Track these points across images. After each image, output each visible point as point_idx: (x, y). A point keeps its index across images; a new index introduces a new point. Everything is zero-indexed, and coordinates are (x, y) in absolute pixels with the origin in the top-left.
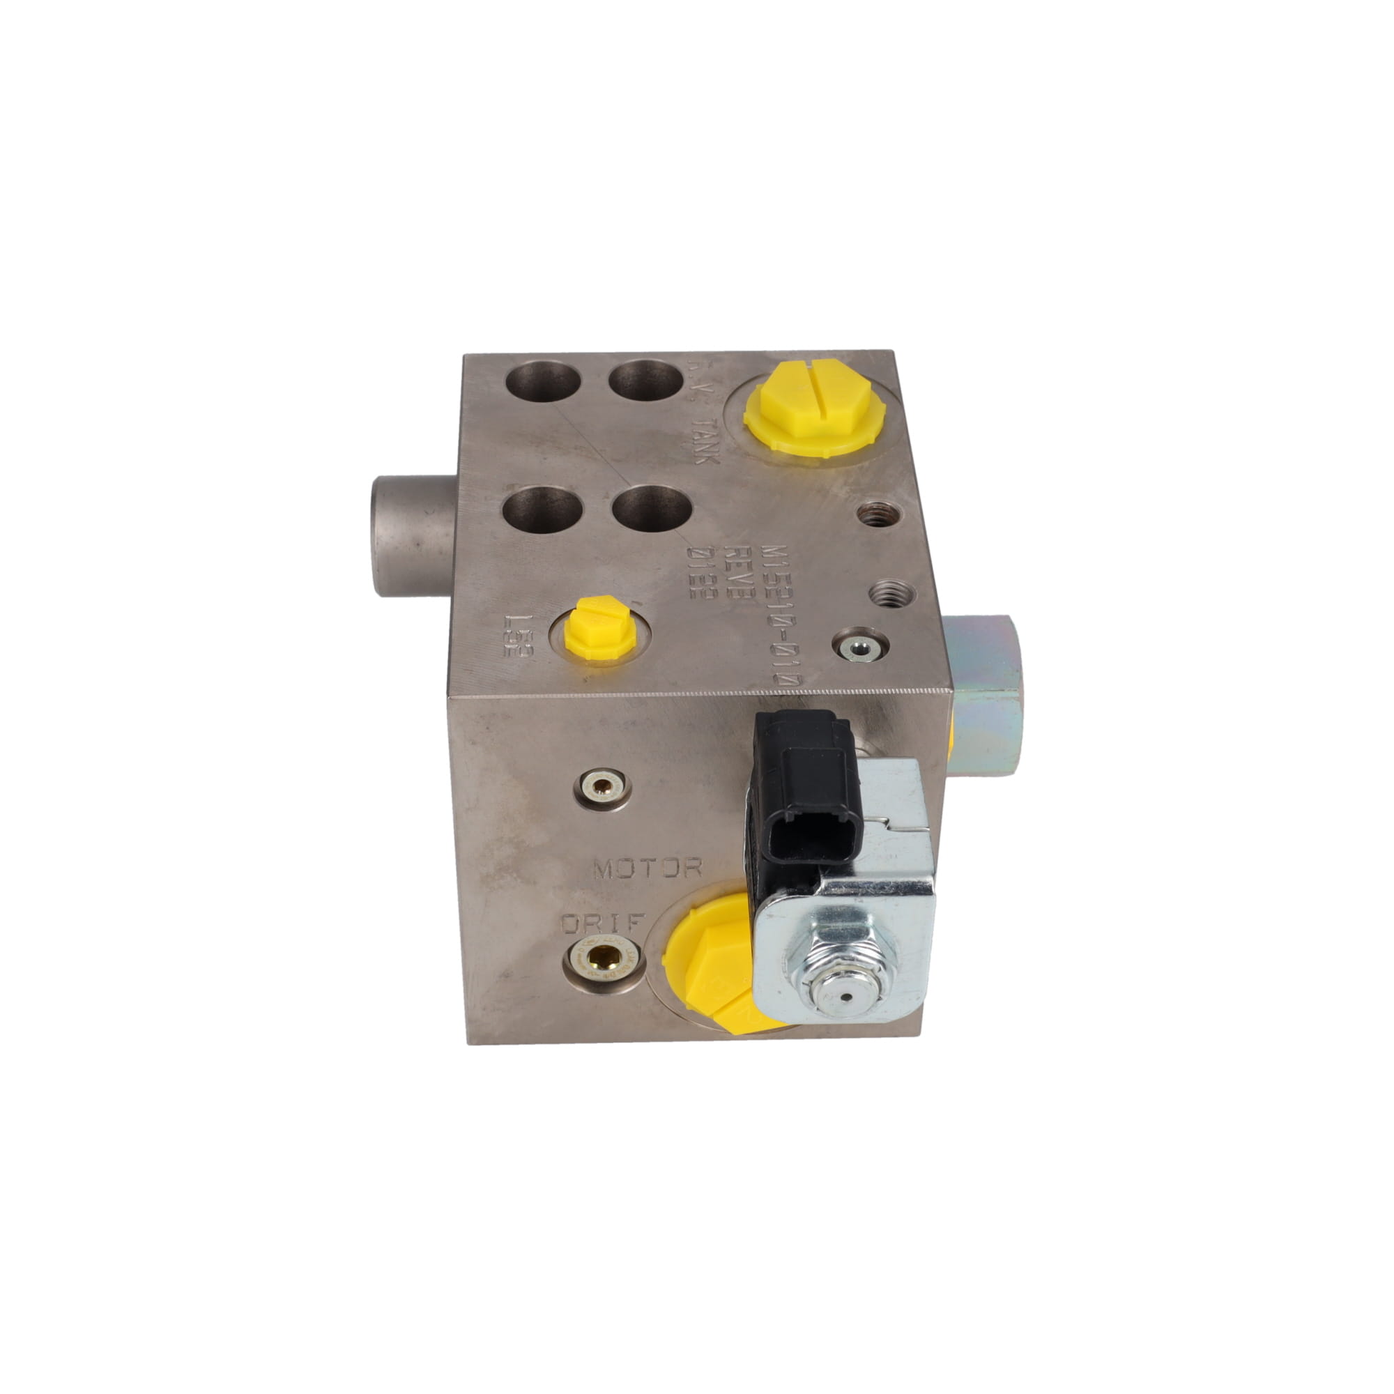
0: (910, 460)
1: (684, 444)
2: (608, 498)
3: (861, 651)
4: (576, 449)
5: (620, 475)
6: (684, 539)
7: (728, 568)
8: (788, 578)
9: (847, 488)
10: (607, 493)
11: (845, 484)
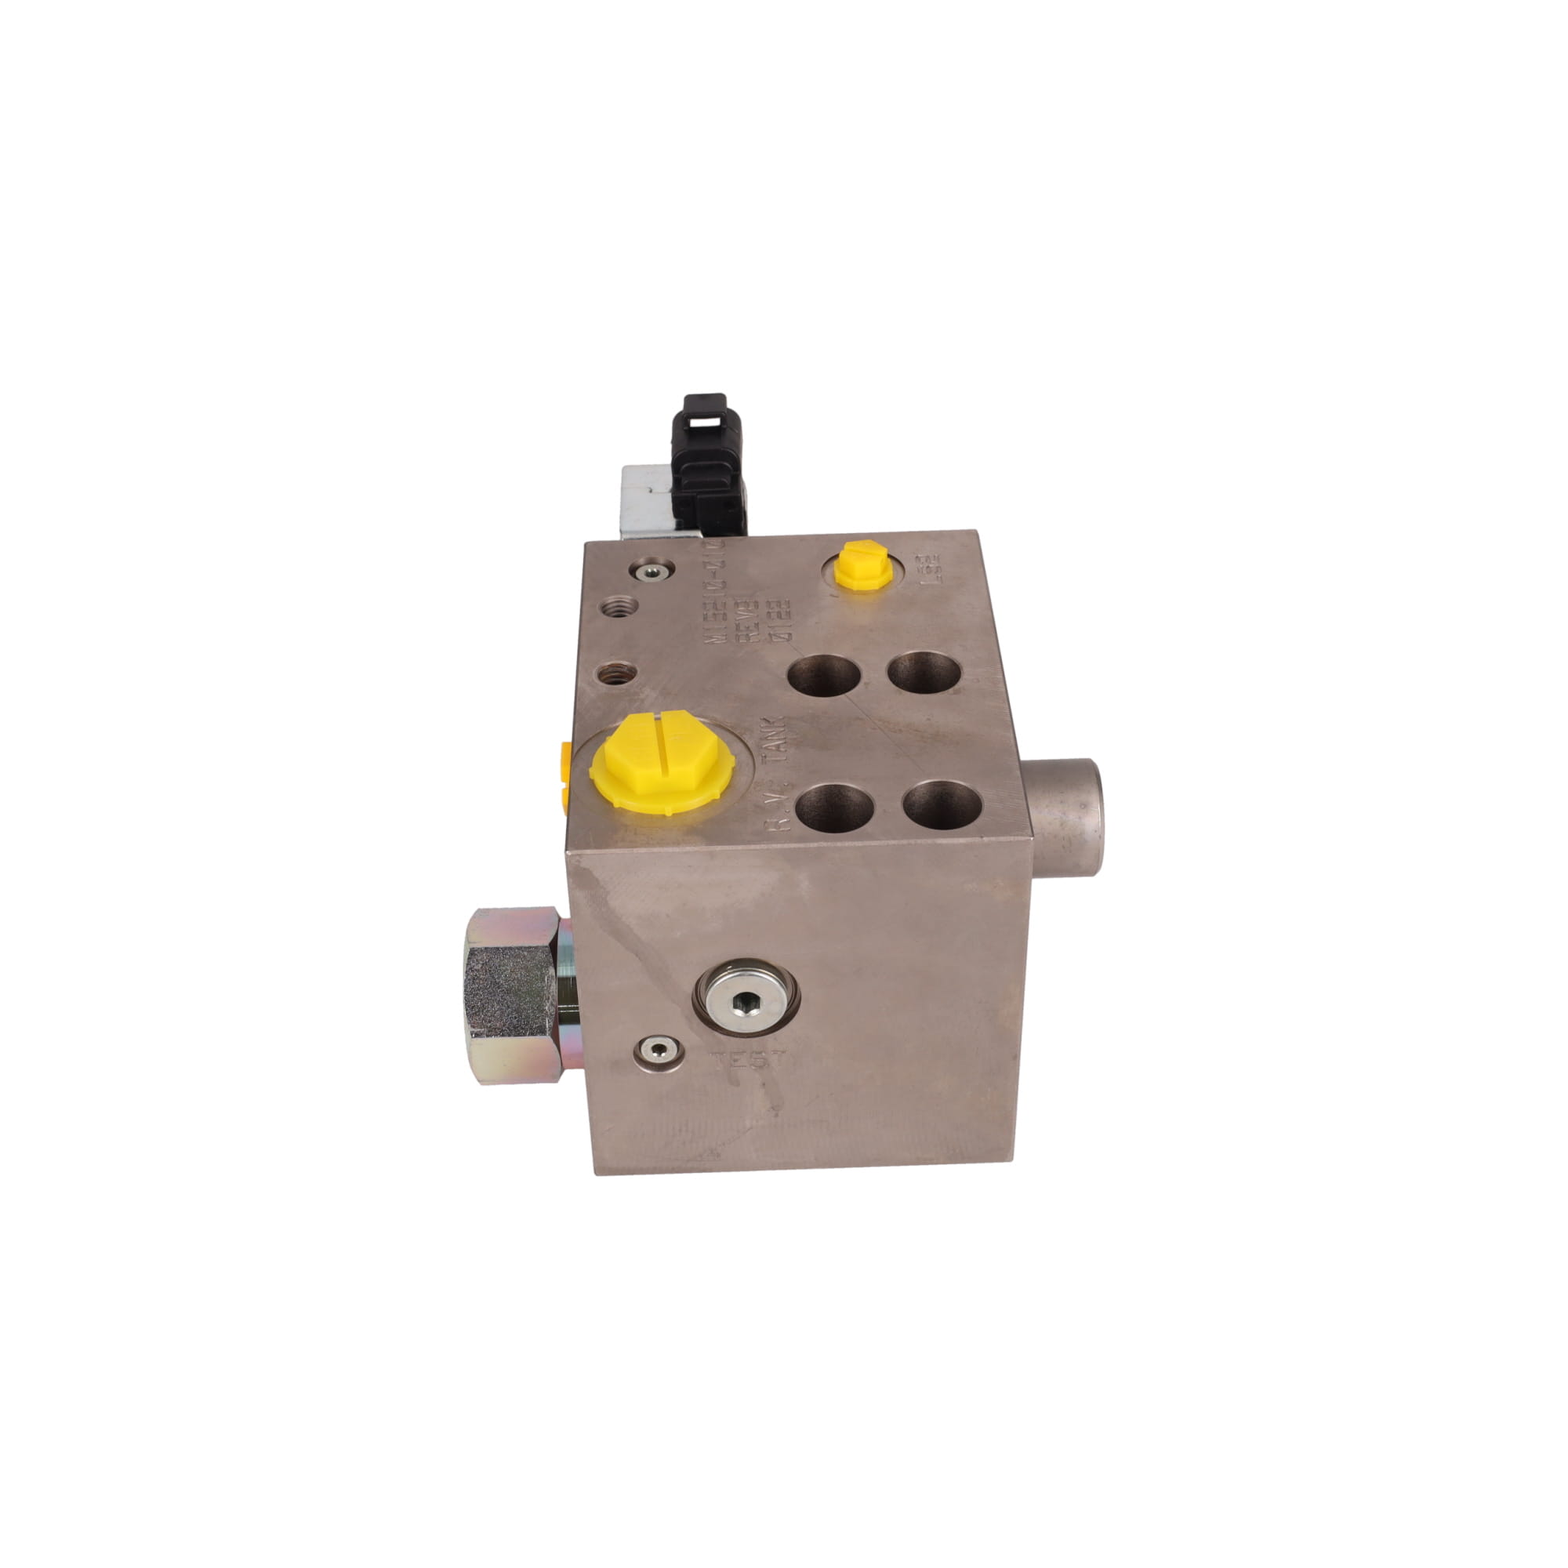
0: (577, 725)
1: (795, 737)
2: (866, 684)
3: (653, 575)
4: (900, 731)
5: (856, 705)
6: (794, 648)
7: (757, 625)
8: (705, 618)
9: (642, 696)
10: (866, 688)
11: (643, 701)
